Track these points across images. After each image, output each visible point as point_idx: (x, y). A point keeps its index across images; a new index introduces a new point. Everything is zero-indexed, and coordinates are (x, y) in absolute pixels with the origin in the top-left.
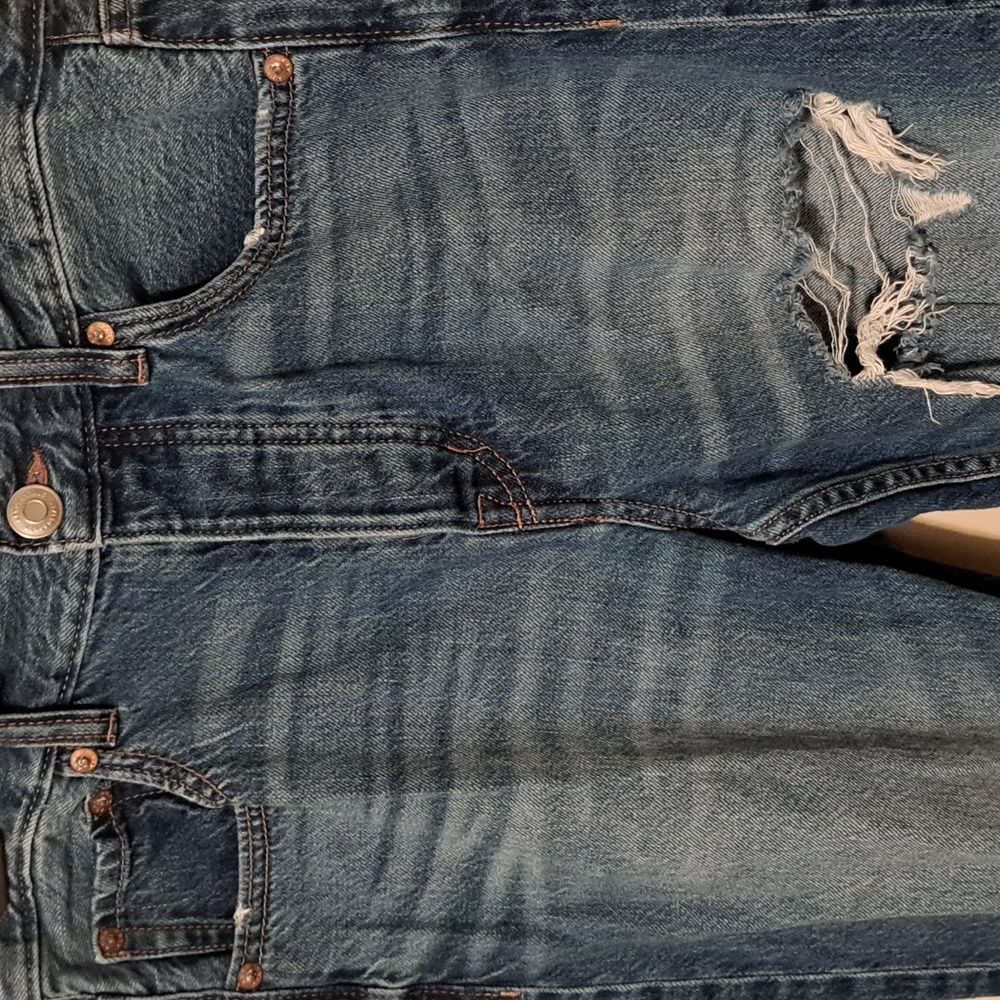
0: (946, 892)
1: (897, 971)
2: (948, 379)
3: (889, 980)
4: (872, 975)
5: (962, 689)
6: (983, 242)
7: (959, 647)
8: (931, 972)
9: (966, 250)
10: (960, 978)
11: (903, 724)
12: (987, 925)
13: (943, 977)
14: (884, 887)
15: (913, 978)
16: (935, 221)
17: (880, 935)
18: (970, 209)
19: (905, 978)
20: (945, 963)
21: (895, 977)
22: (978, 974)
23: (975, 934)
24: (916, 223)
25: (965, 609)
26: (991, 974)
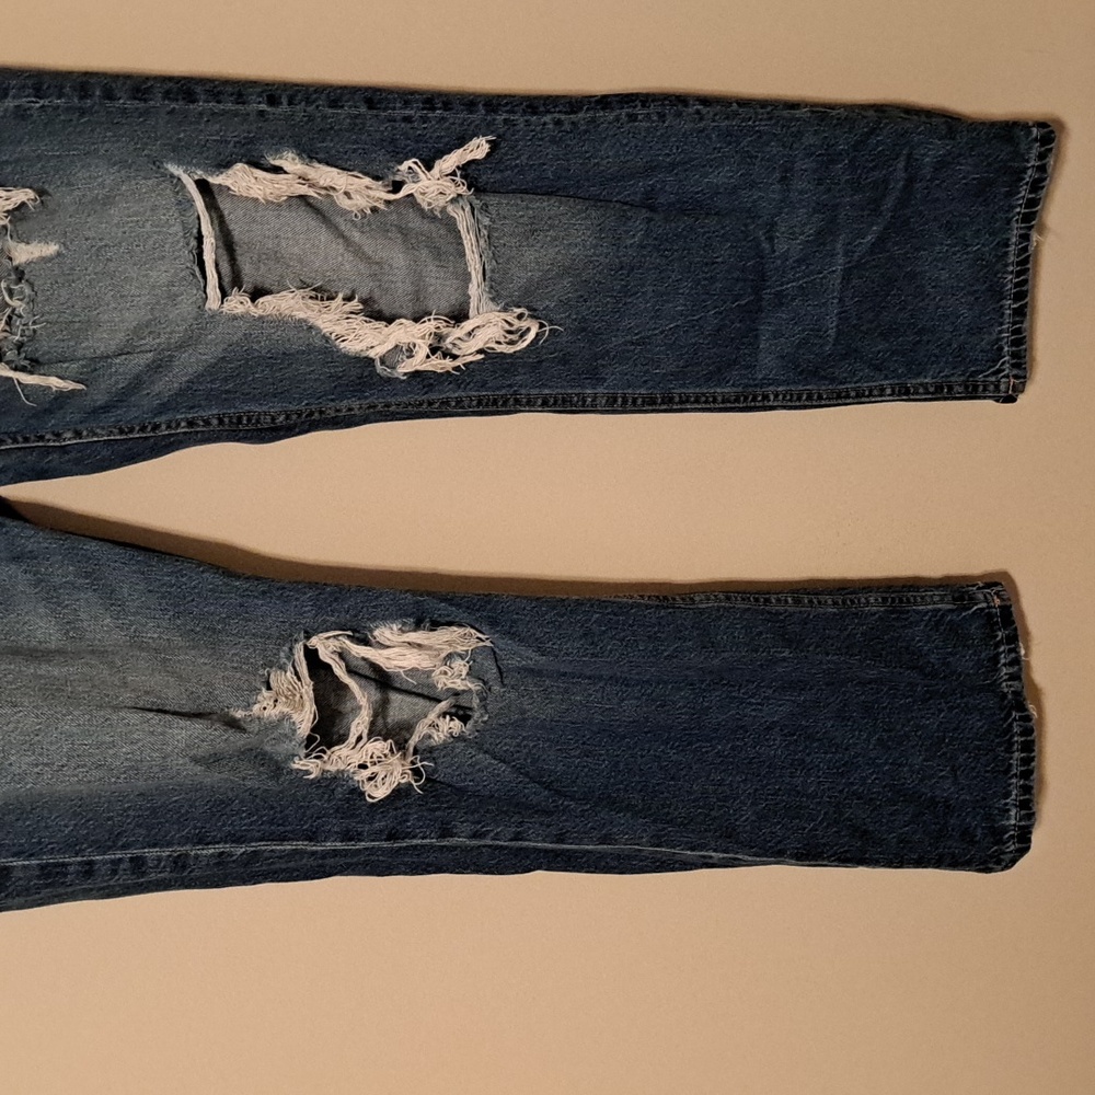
0: (63, 766)
1: (47, 859)
2: (31, 373)
3: (42, 867)
4: (27, 863)
5: (83, 616)
6: (71, 277)
7: (70, 578)
8: (79, 859)
9: (57, 282)
10: (104, 863)
11: (34, 643)
12: (122, 815)
13: (91, 863)
14: (11, 764)
15: (64, 865)
16: (32, 262)
17: (29, 825)
18: (59, 254)
19: (56, 865)
20: (92, 852)
21: (48, 865)
22: (120, 859)
23: (114, 825)
24: (15, 264)
25: (73, 549)
26: (131, 859)
